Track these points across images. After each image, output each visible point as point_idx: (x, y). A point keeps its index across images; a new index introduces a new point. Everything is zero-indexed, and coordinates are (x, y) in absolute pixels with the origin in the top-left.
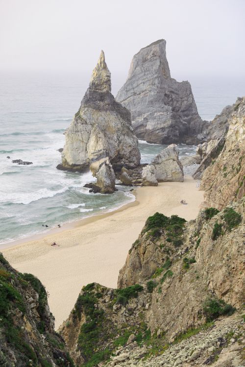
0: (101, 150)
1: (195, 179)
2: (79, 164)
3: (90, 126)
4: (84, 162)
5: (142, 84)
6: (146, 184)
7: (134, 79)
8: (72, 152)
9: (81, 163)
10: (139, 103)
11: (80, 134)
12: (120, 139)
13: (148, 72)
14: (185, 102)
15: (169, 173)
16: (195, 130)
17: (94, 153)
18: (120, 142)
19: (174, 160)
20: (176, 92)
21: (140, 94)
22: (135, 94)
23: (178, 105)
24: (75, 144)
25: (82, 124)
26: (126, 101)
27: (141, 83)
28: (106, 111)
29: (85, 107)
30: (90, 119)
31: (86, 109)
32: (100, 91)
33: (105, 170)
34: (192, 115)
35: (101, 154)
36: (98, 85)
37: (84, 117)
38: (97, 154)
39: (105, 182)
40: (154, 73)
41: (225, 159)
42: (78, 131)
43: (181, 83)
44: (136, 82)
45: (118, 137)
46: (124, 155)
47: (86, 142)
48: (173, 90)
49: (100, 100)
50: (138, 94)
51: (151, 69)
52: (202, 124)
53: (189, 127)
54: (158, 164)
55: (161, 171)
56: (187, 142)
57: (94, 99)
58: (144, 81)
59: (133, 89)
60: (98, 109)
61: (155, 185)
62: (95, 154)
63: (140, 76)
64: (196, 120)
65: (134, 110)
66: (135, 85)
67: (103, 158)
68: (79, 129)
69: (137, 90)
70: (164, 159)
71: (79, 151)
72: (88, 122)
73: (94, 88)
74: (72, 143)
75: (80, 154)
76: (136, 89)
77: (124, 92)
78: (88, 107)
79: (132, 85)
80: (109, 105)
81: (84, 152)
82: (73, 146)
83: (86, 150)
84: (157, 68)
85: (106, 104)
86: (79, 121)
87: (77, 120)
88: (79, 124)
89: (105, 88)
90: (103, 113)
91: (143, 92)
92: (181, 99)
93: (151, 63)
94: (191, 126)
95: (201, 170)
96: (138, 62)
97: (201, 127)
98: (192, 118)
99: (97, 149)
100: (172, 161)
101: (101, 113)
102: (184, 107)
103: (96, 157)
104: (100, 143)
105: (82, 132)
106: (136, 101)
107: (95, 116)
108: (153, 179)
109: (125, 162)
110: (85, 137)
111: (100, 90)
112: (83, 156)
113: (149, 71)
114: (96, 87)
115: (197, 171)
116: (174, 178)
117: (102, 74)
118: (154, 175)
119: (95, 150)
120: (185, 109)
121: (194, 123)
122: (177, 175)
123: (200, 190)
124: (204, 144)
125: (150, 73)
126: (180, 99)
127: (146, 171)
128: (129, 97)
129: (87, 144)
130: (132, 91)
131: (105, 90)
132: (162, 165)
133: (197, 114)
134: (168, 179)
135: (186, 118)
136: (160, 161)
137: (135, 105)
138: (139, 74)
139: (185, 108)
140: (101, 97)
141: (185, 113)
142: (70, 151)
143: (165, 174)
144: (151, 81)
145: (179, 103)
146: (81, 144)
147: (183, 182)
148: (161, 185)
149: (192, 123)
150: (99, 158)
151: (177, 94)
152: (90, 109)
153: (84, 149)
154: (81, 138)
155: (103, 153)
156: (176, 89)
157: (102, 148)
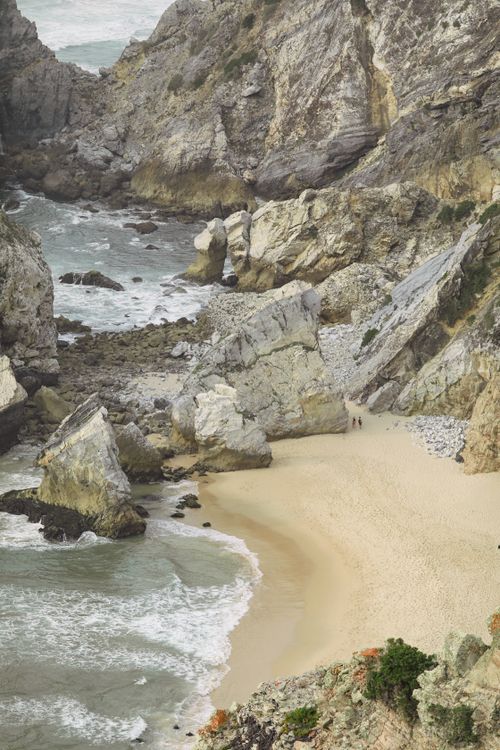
6: (220, 463)
15: (292, 401)
16: (35, 113)
19: (308, 349)
39: (110, 486)
46: (19, 327)
54: (239, 368)
55: (257, 397)
61: (262, 461)
70: (263, 348)
95: (395, 370)
97: (63, 97)
98: (12, 57)
100: (299, 352)
116: (311, 421)
121: (31, 82)
122: (322, 408)
123: (476, 471)
127: (216, 409)
132: (258, 370)
133: (35, 38)
134: (287, 427)
136: (247, 356)
143: (275, 406)
147: (343, 431)
148: (285, 461)
149: (20, 81)
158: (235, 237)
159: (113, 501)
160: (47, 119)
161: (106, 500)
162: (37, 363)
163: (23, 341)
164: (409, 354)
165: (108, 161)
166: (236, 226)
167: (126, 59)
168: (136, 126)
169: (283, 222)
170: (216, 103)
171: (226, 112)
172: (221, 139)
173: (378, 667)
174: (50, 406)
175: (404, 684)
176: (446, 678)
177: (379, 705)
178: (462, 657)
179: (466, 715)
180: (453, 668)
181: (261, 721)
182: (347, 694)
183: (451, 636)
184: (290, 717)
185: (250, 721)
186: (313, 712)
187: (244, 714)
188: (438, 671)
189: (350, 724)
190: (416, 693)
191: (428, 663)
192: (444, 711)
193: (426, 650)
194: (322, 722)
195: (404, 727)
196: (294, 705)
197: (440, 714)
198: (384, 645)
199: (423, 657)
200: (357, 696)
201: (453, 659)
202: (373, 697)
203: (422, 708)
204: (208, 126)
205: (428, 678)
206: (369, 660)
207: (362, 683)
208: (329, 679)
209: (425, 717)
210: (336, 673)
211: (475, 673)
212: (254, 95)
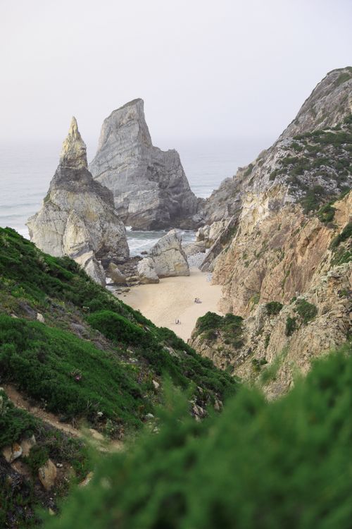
0: (82, 243)
1: (202, 271)
3: (65, 213)
5: (119, 156)
6: (144, 282)
7: (107, 150)
8: (44, 247)
10: (116, 179)
11: (52, 223)
12: (104, 227)
13: (126, 141)
14: (174, 176)
15: (172, 266)
16: (188, 210)
17: (73, 247)
18: (104, 231)
19: (176, 250)
20: (161, 164)
21: (116, 168)
22: (110, 168)
23: (164, 180)
24: (46, 237)
25: (55, 211)
26: (99, 178)
27: (117, 154)
28: (84, 193)
29: (56, 189)
30: (64, 204)
31: (58, 191)
32: (74, 168)
33: (93, 267)
34: (184, 191)
35: (82, 248)
36: (71, 160)
37: (56, 202)
38: (77, 247)
40: (133, 141)
41: (241, 244)
42: (50, 221)
43: (166, 152)
44: (110, 154)
45: (102, 225)
46: (110, 247)
47: (61, 233)
48: (157, 162)
49: (74, 180)
50: (114, 169)
51: (129, 137)
52: (197, 202)
53: (181, 207)
54: (157, 255)
55: (161, 264)
56: (181, 225)
57: (67, 179)
58: (120, 152)
59: (108, 162)
60: (74, 191)
61: (156, 282)
62: (75, 248)
63: (114, 145)
64: (189, 198)
66: (109, 157)
67: (85, 252)
68: (51, 218)
69: (112, 163)
70: (164, 249)
71: (53, 246)
72: (62, 207)
73: (66, 164)
74: (44, 236)
75: (55, 250)
76: (110, 163)
77: (96, 166)
78: (62, 188)
79: (105, 157)
80: (86, 185)
81: (59, 247)
82: (44, 240)
83: (62, 243)
84: (136, 136)
85: (83, 184)
86: (50, 207)
87: (47, 206)
88: (51, 211)
89: (81, 163)
90: (80, 196)
91: (120, 165)
92: (169, 172)
93: (127, 129)
94: (183, 206)
95: (209, 259)
96: (110, 128)
97: (196, 206)
98: (182, 196)
99: (77, 242)
100: (174, 250)
101: (77, 196)
102: (173, 182)
103: (77, 252)
104: (81, 234)
105: (56, 221)
106: (112, 177)
107: (71, 200)
108: (152, 274)
109: (112, 256)
110: (60, 227)
111: (75, 166)
112: (59, 251)
113: (126, 138)
114: (68, 163)
115: (205, 262)
116: (178, 272)
117: (75, 146)
118: (153, 270)
119: (74, 243)
120: (174, 185)
121: (187, 202)
122: (181, 268)
123: (213, 285)
124: (205, 227)
125: (127, 142)
126: (167, 173)
127: (143, 265)
128: (103, 172)
129: (62, 236)
130: (106, 165)
131: (80, 167)
132: (162, 256)
133: (190, 190)
134: (171, 273)
135: (176, 195)
136: (159, 252)
137: (111, 183)
138: (114, 143)
139: (175, 183)
140: (76, 175)
141: (175, 189)
143: (167, 267)
144: (130, 151)
145: (167, 177)
146: (55, 236)
147: (189, 276)
149: (184, 201)
150: (80, 252)
151: (163, 166)
152: (64, 191)
153: (60, 242)
154: (54, 229)
155: (86, 246)
156: (161, 160)
157: (83, 239)
158: (205, 233)
162: (116, 257)
163: (112, 251)
164: (213, 254)
165: (200, 221)
166: (206, 229)
167: (213, 195)
168: (210, 212)
169: (217, 227)
171: (229, 206)
172: (227, 213)
174: (112, 268)
204: (224, 209)
212: (237, 201)
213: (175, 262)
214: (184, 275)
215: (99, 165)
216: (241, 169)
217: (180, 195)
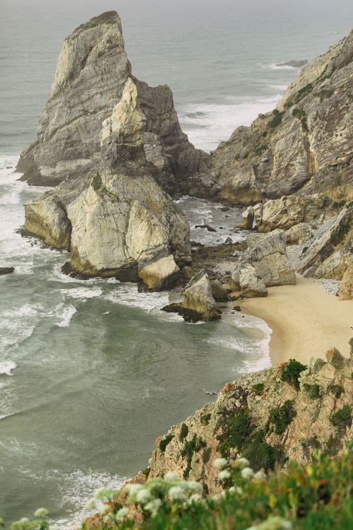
0: (160, 245)
1: (305, 277)
2: (114, 267)
3: (125, 204)
4: (123, 263)
5: (99, 96)
6: (249, 295)
7: (82, 87)
8: (102, 248)
9: (118, 266)
10: (97, 128)
11: (111, 218)
12: (171, 220)
13: (109, 76)
14: (168, 121)
15: (275, 272)
16: (186, 167)
17: (146, 251)
18: (172, 226)
19: (282, 254)
20: (149, 104)
21: (95, 112)
22: (86, 112)
23: (154, 127)
24: (105, 236)
25: (113, 202)
26: (71, 125)
27: (97, 94)
28: (142, 176)
29: (113, 174)
30: (123, 193)
31: (115, 177)
32: (130, 145)
34: (180, 142)
35: (159, 252)
36: (128, 135)
37: (113, 190)
38: (152, 251)
39: (208, 302)
40: (119, 77)
42: (108, 215)
43: (155, 89)
44: (86, 92)
45: (168, 217)
46: (177, 244)
47: (123, 231)
48: (146, 102)
49: (130, 160)
50: (92, 113)
51: (113, 70)
52: (198, 157)
53: (177, 163)
54: (256, 260)
55: (263, 271)
57: (123, 159)
58: (101, 90)
59: (82, 103)
60: (131, 174)
61: (264, 295)
62: (150, 252)
63: (93, 81)
64: (187, 151)
65: (88, 141)
66: (84, 97)
67: (163, 256)
68: (109, 211)
69: (90, 106)
70: (265, 253)
71: (113, 247)
72: (121, 197)
73: (122, 140)
74: (101, 235)
75: (115, 251)
76: (85, 105)
77: (66, 108)
78: (118, 173)
79: (79, 96)
81: (121, 248)
82: (102, 239)
83: (124, 243)
84: (124, 69)
85: (141, 166)
86: (106, 197)
87: (102, 196)
88: (109, 203)
89: (140, 139)
90: (138, 181)
91: (101, 109)
92: (159, 115)
93: (112, 59)
94: (179, 162)
95: (314, 262)
96: (77, 53)
97: (197, 162)
98: (178, 147)
99: (152, 244)
100: (278, 255)
101: (136, 181)
102: (167, 129)
103: (151, 256)
104: (156, 233)
105: (116, 216)
106: (90, 125)
107: (130, 188)
108: (257, 285)
109: (180, 256)
110: (121, 222)
111: (131, 142)
112: (121, 253)
113: (109, 72)
115: (308, 266)
116: (283, 280)
117: (134, 118)
118: (261, 281)
119: (148, 246)
120: (168, 134)
121: (186, 156)
122: (286, 276)
124: (257, 206)
125: (112, 77)
126: (158, 117)
127: (248, 275)
128: (76, 118)
129: (124, 234)
130: (80, 108)
131: (138, 143)
132: (263, 261)
133: (187, 140)
134: (274, 282)
135: (169, 148)
136: (259, 256)
137: (89, 132)
138: (90, 78)
139: (167, 131)
140: (131, 153)
141: (168, 139)
142: (97, 248)
143: (269, 275)
144: (115, 90)
145: (157, 123)
146: (116, 235)
147: (294, 284)
148: (272, 294)
149: (181, 156)
150: (157, 256)
151: (151, 108)
152: (122, 176)
153: (121, 242)
154: (115, 227)
155: (164, 249)
156: (150, 101)
157: (161, 240)
158: (257, 213)
159: (209, 308)
160: (191, 170)
161: (207, 307)
162: (184, 257)
163: (179, 249)
165: (212, 185)
166: (258, 209)
167: (219, 148)
168: (223, 172)
169: (275, 207)
170: (252, 164)
171: (255, 167)
172: (253, 177)
173: (286, 369)
174: (188, 273)
175: (295, 376)
176: (310, 374)
177: (286, 383)
178: (316, 366)
179: (317, 387)
180: (313, 371)
181: (243, 388)
182: (274, 379)
183: (312, 359)
184: (254, 387)
185: (240, 388)
186: (262, 385)
187: (237, 385)
188: (307, 371)
189: (275, 390)
190: (299, 379)
191: (304, 368)
192: (309, 386)
193: (303, 363)
194: (265, 389)
195: (295, 391)
196: (256, 382)
197: (308, 387)
198: (288, 361)
199: (302, 366)
200: (278, 380)
201: (313, 367)
202: (284, 380)
203: (301, 384)
204: (249, 172)
205: (303, 374)
206: (283, 367)
207: (280, 375)
208: (268, 373)
209: (302, 388)
210: (271, 370)
211: (321, 372)
212: (266, 161)
213: (280, 268)
214: (290, 284)
215: (70, 108)
216: (262, 117)
217: (175, 146)
